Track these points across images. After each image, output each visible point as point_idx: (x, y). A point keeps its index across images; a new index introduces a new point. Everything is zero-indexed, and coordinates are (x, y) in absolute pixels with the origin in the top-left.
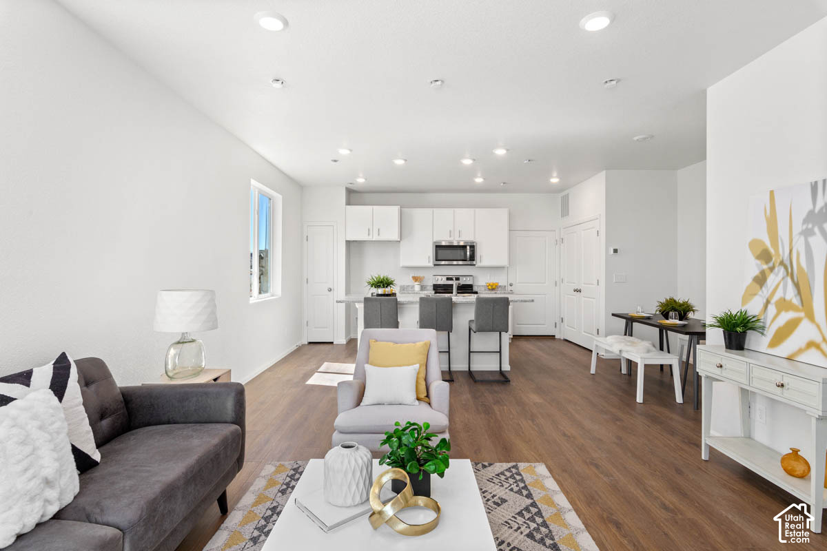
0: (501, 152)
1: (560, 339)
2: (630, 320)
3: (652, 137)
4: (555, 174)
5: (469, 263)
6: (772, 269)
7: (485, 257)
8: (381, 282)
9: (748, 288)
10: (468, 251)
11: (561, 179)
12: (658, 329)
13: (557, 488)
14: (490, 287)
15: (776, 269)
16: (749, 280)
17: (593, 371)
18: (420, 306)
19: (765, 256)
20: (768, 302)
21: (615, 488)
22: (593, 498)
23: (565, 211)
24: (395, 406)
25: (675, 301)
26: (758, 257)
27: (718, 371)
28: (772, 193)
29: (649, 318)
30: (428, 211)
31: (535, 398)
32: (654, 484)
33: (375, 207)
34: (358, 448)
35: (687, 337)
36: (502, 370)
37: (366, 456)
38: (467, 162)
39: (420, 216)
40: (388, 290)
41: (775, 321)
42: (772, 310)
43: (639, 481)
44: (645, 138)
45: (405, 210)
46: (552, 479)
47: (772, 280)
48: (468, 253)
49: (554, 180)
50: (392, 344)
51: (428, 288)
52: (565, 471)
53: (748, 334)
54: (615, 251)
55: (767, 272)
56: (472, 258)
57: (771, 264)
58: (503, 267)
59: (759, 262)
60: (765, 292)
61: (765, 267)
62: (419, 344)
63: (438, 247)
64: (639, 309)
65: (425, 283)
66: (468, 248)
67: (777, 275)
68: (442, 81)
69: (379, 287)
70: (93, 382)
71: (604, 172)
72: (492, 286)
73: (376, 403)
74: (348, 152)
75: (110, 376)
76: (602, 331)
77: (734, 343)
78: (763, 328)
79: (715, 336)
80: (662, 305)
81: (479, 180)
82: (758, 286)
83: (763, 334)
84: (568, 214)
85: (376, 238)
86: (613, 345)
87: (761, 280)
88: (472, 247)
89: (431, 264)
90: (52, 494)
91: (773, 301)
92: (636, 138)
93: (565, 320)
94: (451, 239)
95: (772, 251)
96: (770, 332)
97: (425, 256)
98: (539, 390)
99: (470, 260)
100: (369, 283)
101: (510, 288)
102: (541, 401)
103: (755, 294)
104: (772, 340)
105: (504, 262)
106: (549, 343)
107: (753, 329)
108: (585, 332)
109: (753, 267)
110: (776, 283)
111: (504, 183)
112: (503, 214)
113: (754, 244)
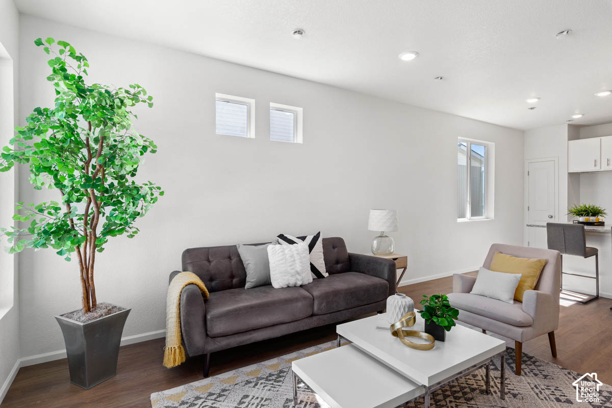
8: (585, 210)
24: (494, 300)
33: (603, 138)
70: (336, 247)
73: (479, 294)
75: (345, 247)
85: (604, 168)
90: (299, 278)
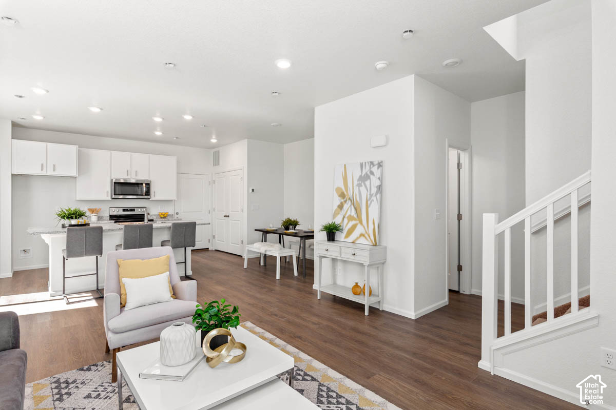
0: (188, 117)
1: (212, 250)
2: (266, 232)
3: (281, 125)
4: (214, 137)
5: (146, 197)
6: (345, 202)
7: (157, 192)
8: (73, 214)
9: (335, 211)
10: (144, 187)
11: (218, 140)
12: (278, 235)
13: (263, 331)
14: (162, 216)
15: (347, 201)
16: (335, 207)
17: (245, 266)
18: (125, 231)
19: (342, 195)
20: (344, 217)
21: (289, 322)
22: (282, 330)
23: (216, 162)
25: (291, 220)
26: (340, 196)
27: (326, 253)
28: (345, 165)
29: (276, 230)
30: (107, 153)
31: (219, 288)
32: (305, 315)
33: (49, 144)
34: (185, 326)
35: (299, 239)
36: (187, 275)
37: (192, 329)
38: (158, 120)
39: (99, 157)
40: (81, 221)
41: (347, 226)
42: (346, 220)
43: (298, 316)
44: (277, 125)
45: (82, 149)
46: (258, 328)
47: (346, 206)
48: (144, 189)
49: (214, 141)
50: (140, 260)
51: (104, 218)
52: (261, 322)
53: (336, 234)
54: (253, 190)
55: (344, 203)
56: (148, 193)
57: (345, 199)
58: (171, 201)
59: (340, 198)
60: (343, 212)
61: (343, 200)
62: (163, 258)
63: (117, 184)
64: (271, 226)
65: (101, 214)
66: (144, 185)
67: (348, 204)
68: (175, 65)
69: (72, 218)
71: (246, 140)
72: (163, 215)
73: (138, 305)
74: (43, 92)
76: (245, 241)
77: (331, 238)
78: (342, 230)
79: (320, 237)
80: (284, 222)
81: (158, 133)
82: (339, 210)
83: (342, 232)
84: (219, 165)
85: (50, 172)
86: (261, 248)
87: (341, 207)
88: (148, 185)
89: (109, 198)
91: (346, 216)
92: (272, 124)
93: (216, 237)
94: (129, 177)
95: (346, 193)
96: (345, 231)
97: (105, 191)
98: (219, 283)
99: (146, 195)
100: (59, 215)
101: (176, 216)
102: (224, 289)
103: (339, 214)
104: (346, 234)
105: (172, 196)
106: (206, 254)
107: (338, 230)
108: (232, 243)
109: (337, 201)
110: (348, 207)
111: (177, 138)
112: (173, 160)
113: (338, 189)
